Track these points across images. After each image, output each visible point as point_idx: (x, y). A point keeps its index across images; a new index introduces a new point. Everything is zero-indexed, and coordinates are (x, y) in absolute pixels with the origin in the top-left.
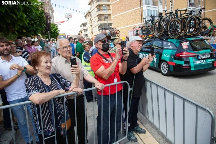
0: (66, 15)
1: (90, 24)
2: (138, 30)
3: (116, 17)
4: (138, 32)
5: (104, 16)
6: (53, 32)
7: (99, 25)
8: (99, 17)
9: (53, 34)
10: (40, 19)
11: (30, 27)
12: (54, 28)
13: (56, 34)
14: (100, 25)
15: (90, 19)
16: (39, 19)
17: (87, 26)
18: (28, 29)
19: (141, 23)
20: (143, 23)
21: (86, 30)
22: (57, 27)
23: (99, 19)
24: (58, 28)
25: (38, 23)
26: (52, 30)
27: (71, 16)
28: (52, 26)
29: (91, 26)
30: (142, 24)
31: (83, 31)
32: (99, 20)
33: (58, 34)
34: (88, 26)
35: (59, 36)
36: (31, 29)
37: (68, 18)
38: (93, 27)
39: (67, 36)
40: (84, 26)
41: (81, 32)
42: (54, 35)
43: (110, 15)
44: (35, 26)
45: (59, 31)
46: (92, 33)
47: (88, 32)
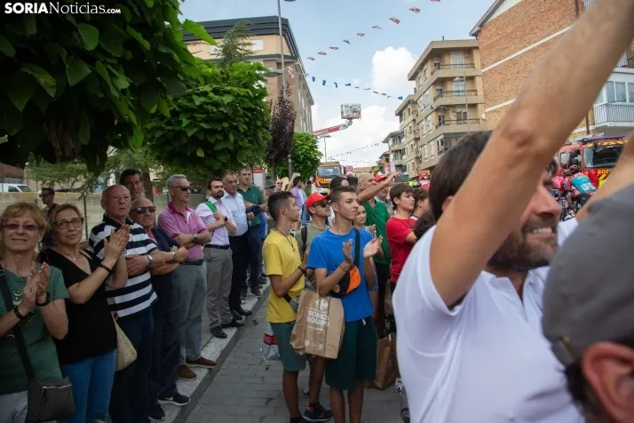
0: (344, 109)
1: (412, 136)
2: (578, 152)
3: (495, 111)
4: (579, 158)
5: (459, 110)
6: (302, 157)
7: (439, 139)
8: (440, 114)
9: (301, 163)
10: (253, 114)
11: (217, 141)
12: (305, 147)
13: (309, 163)
14: (442, 137)
15: (414, 120)
16: (247, 117)
17: (403, 140)
18: (212, 146)
19: (585, 129)
20: (591, 128)
21: (400, 152)
22: (314, 142)
23: (441, 121)
24: (316, 148)
25: (243, 128)
26: (300, 153)
27: (360, 113)
28: (301, 140)
29: (417, 139)
30: (588, 132)
31: (392, 157)
32: (440, 124)
33: (316, 163)
34: (407, 141)
35: (320, 169)
36: (219, 147)
37: (350, 119)
38: (420, 143)
39: (345, 168)
40: (394, 141)
41: (386, 156)
42: (305, 167)
43: (473, 106)
44: (232, 138)
45: (320, 154)
46: (418, 159)
47: (408, 159)
